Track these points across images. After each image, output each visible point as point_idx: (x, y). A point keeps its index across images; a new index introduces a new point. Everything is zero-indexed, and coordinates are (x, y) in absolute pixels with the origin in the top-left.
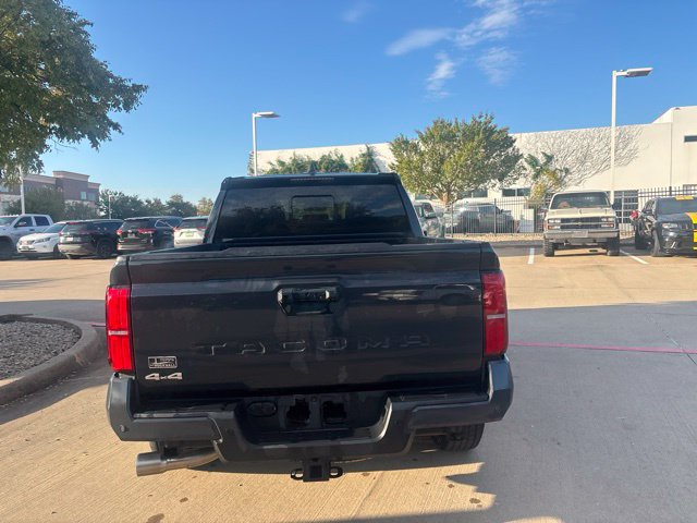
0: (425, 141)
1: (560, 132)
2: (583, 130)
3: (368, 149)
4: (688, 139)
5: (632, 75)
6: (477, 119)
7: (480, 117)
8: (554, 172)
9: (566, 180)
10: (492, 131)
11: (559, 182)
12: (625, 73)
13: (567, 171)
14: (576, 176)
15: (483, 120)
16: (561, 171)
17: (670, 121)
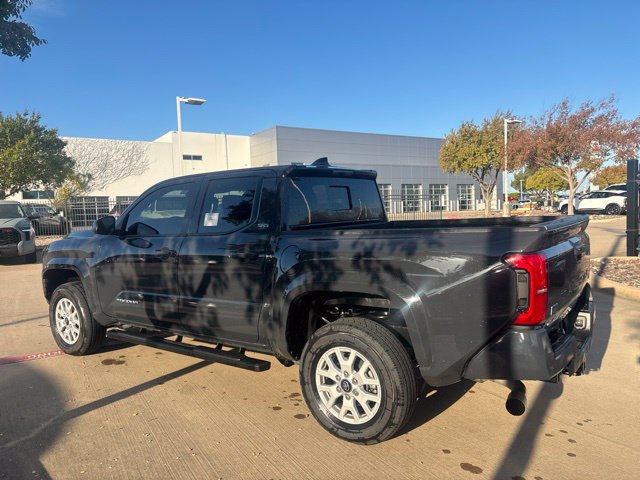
1: (80, 140)
2: (102, 141)
4: (186, 157)
5: (190, 103)
6: (22, 116)
7: (26, 114)
8: (77, 177)
9: (90, 184)
10: (38, 130)
11: (83, 186)
12: (186, 100)
13: (90, 176)
14: (98, 182)
15: (29, 118)
16: (84, 176)
17: (170, 141)
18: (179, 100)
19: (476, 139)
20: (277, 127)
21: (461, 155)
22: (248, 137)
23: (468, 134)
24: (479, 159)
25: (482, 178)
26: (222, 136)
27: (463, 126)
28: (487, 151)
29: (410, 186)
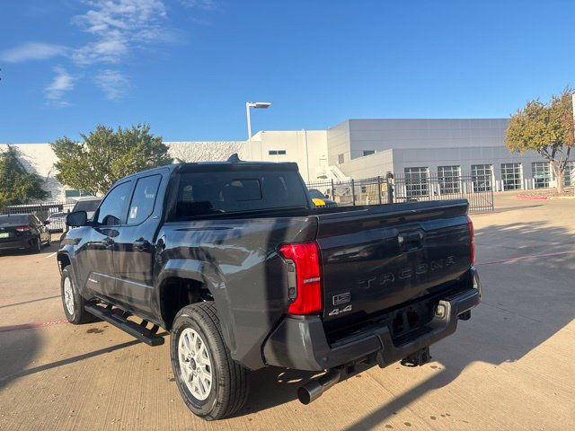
0: (90, 144)
1: (189, 143)
2: (205, 143)
3: (10, 148)
4: (272, 153)
5: (258, 107)
6: (137, 128)
7: (139, 127)
10: (147, 139)
12: (254, 105)
15: (141, 129)
17: (260, 140)
18: (248, 105)
19: (543, 117)
20: (350, 120)
21: (526, 134)
22: (325, 132)
23: (534, 113)
24: (547, 137)
25: (553, 156)
26: (303, 132)
27: (529, 105)
28: (556, 128)
29: (480, 166)
